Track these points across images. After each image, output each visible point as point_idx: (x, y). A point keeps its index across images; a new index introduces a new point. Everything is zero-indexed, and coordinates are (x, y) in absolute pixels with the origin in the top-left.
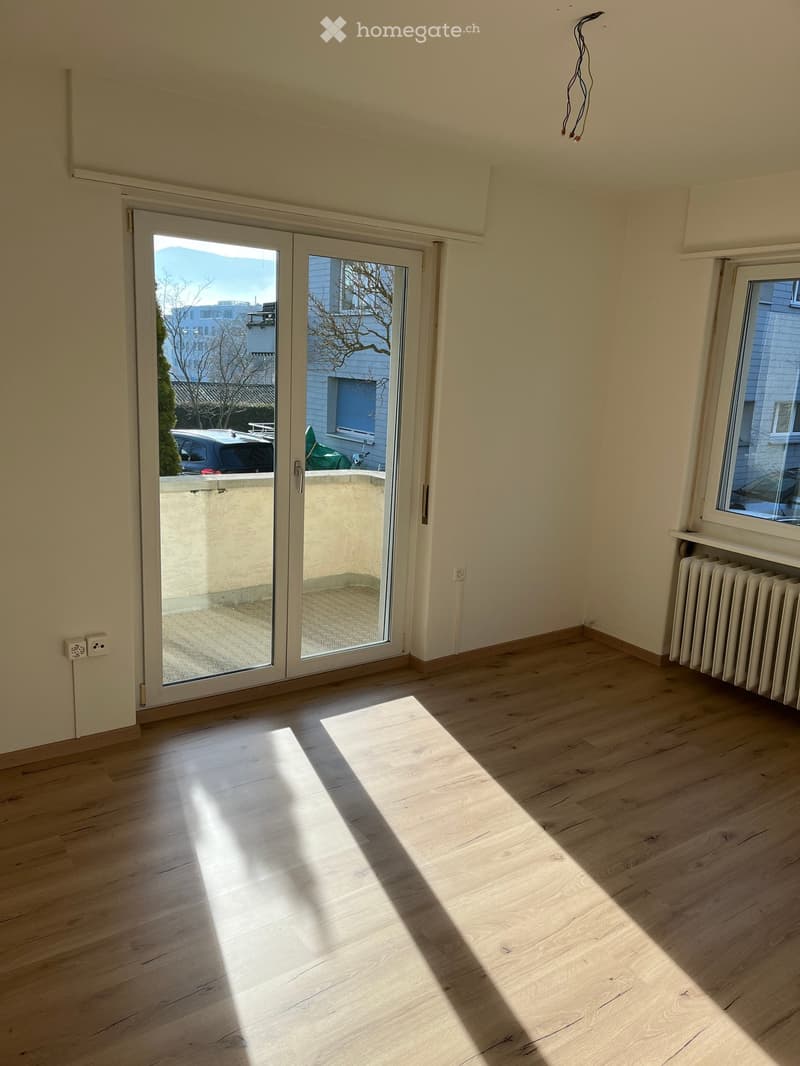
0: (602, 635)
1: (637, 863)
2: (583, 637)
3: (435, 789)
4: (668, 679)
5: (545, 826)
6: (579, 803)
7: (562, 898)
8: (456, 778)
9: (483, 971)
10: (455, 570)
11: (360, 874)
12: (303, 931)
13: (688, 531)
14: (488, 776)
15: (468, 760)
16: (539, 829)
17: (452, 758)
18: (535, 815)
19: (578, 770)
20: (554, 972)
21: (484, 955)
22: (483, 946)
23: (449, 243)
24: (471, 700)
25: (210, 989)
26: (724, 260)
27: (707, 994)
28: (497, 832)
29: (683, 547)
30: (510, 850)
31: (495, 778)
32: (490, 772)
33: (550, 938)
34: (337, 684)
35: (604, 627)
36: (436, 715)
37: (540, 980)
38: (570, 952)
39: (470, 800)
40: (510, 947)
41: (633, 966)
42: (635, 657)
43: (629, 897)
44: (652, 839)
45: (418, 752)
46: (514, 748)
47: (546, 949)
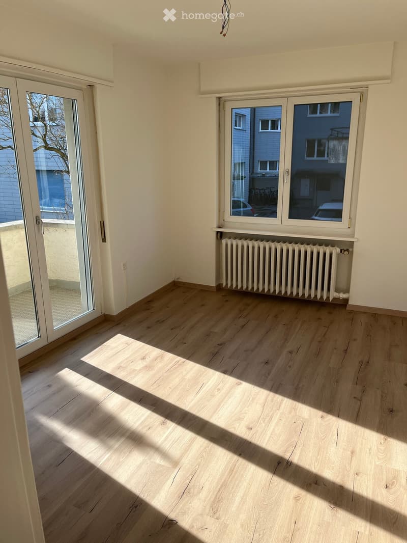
0: (184, 283)
1: (269, 374)
2: (175, 286)
3: (165, 373)
4: (223, 296)
5: (225, 372)
6: (230, 358)
7: (253, 399)
8: (171, 365)
9: (248, 441)
10: (122, 265)
11: (163, 423)
12: (158, 460)
13: (220, 227)
14: (184, 360)
15: (169, 356)
16: (222, 375)
17: (162, 357)
18: (217, 369)
19: (218, 345)
20: (274, 429)
21: (243, 434)
22: (240, 430)
23: (97, 86)
24: (149, 328)
25: (136, 507)
26: (220, 98)
27: (329, 414)
28: (208, 382)
29: (219, 235)
30: (219, 387)
31: (187, 359)
32: (184, 357)
33: (262, 417)
34: (74, 339)
35: (184, 280)
36: (138, 339)
37: (271, 434)
38: (273, 418)
39: (184, 373)
40: (250, 427)
41: (298, 414)
42: (203, 290)
43: (276, 389)
44: (267, 363)
45: (143, 358)
46: (185, 343)
47: (264, 421)
